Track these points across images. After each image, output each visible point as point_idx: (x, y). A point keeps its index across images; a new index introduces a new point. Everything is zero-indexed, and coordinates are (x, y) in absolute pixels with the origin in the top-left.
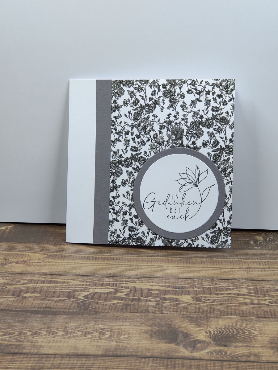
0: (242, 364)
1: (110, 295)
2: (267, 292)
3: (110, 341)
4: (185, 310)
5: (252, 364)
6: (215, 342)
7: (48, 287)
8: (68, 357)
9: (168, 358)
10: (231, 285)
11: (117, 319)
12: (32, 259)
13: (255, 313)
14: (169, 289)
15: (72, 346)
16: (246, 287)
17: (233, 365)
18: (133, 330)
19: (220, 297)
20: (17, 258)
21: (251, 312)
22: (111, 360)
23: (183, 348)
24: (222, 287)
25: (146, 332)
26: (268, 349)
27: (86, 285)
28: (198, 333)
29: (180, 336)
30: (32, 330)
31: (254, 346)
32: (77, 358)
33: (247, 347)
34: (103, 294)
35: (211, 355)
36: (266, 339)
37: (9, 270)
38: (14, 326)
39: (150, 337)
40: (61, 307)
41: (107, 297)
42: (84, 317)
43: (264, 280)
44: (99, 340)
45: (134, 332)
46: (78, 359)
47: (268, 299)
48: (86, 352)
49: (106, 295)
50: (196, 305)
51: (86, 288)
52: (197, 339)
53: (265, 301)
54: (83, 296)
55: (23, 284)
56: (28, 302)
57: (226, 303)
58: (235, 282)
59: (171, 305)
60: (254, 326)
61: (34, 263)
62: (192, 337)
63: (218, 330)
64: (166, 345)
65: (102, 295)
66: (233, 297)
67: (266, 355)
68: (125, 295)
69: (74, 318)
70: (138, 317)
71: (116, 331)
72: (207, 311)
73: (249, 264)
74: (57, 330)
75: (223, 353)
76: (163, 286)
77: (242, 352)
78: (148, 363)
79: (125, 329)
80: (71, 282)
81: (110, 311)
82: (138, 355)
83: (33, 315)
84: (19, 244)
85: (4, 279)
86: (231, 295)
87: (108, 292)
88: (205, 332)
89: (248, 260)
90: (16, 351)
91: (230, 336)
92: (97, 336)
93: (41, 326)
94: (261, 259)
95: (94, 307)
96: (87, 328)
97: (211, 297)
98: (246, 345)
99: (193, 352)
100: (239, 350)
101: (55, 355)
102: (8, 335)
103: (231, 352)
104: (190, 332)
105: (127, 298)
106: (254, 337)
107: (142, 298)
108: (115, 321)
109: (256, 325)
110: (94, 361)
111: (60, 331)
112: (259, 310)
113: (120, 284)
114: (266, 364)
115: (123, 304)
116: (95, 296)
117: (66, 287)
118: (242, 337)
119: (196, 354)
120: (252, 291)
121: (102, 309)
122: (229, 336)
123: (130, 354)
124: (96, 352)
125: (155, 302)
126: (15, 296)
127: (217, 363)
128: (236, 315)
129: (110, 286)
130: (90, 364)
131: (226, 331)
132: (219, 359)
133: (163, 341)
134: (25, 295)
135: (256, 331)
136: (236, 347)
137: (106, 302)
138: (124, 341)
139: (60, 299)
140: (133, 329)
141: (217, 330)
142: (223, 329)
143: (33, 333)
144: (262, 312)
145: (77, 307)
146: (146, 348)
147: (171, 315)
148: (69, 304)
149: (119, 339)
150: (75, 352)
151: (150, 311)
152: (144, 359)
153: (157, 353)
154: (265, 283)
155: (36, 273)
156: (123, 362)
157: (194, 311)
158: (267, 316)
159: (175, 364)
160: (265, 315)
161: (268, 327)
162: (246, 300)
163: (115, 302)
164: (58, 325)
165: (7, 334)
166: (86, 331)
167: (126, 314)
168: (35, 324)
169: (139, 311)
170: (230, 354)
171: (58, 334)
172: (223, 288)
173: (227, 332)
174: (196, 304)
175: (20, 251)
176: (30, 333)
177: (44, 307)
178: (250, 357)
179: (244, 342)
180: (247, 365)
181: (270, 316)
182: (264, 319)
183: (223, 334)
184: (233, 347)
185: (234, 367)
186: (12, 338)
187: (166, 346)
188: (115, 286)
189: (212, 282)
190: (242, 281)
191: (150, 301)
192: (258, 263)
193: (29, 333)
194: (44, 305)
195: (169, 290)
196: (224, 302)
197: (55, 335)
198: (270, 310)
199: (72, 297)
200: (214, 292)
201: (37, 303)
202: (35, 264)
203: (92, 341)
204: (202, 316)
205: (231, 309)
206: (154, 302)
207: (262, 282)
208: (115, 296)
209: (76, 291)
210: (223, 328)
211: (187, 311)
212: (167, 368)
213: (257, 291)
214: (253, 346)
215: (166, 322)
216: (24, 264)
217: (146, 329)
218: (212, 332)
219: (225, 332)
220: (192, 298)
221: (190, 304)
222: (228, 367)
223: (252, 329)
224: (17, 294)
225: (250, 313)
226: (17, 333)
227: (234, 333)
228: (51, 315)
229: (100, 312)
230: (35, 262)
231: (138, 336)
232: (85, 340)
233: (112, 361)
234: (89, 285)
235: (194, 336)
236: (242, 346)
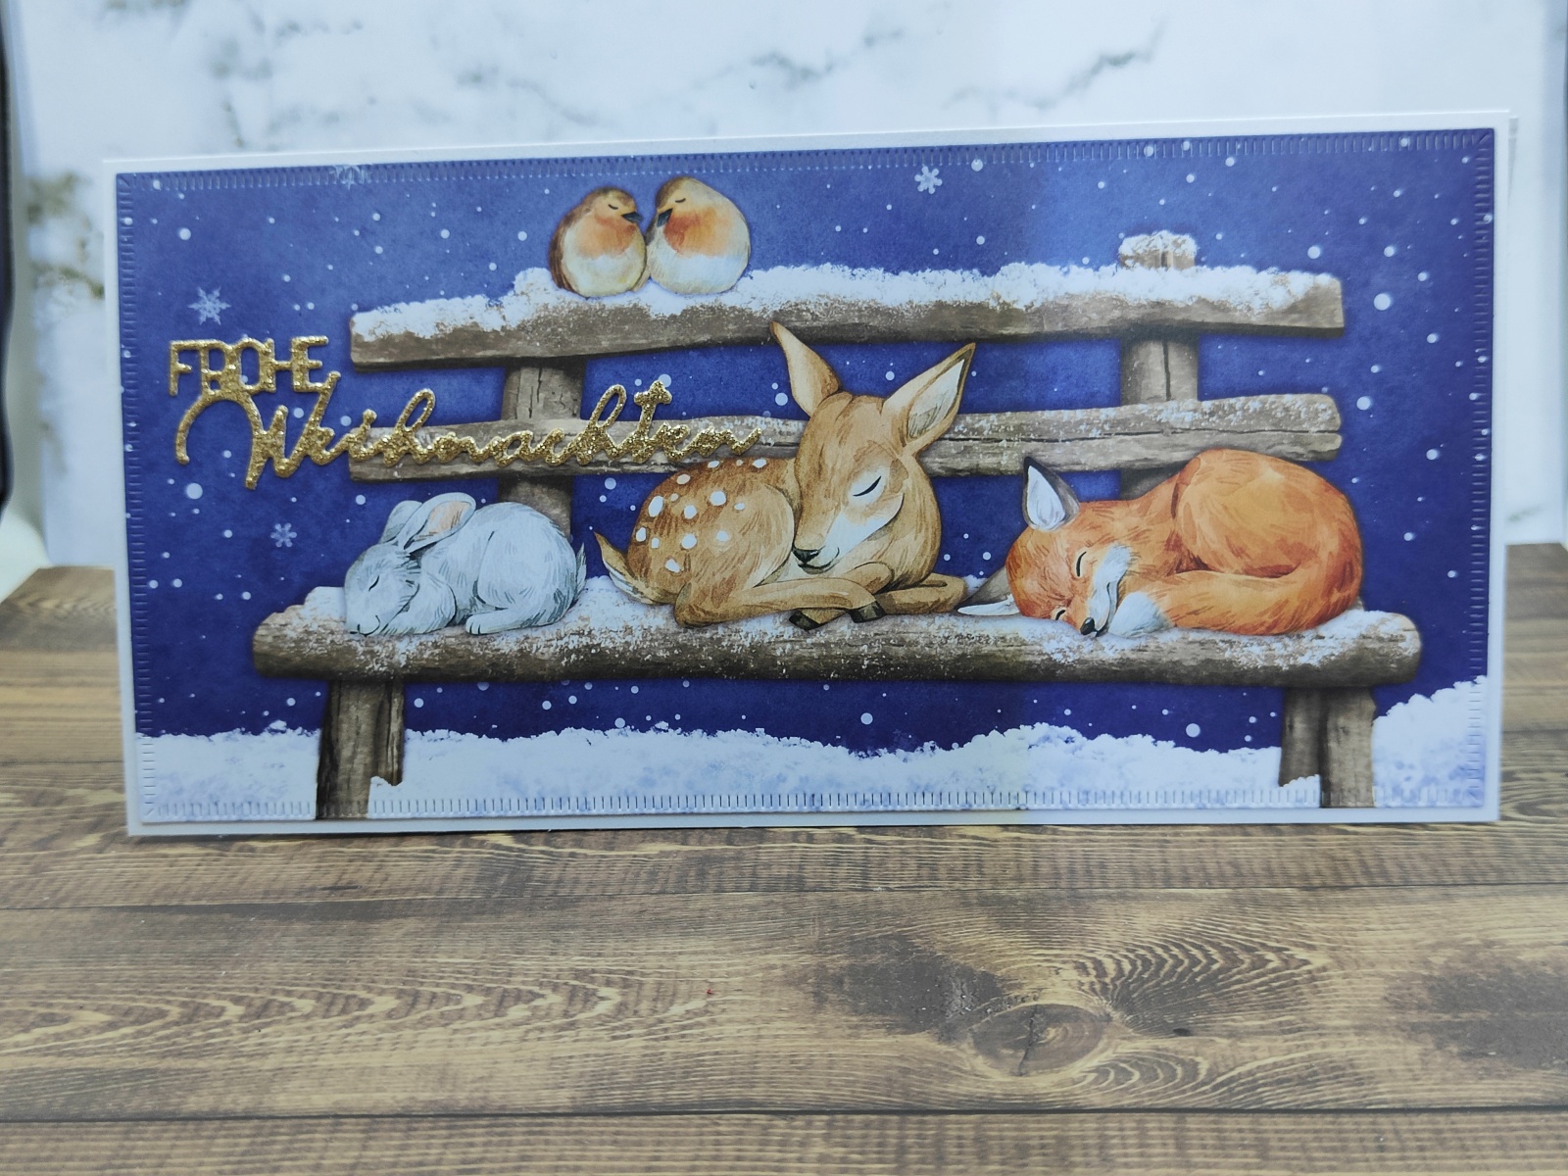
0: (1283, 1122)
3: (618, 1033)
5: (1333, 1123)
6: (1130, 1012)
8: (402, 1124)
9: (906, 1111)
11: (661, 924)
13: (1294, 870)
15: (429, 1067)
17: (1236, 1135)
18: (729, 975)
21: (1274, 865)
22: (617, 1133)
23: (976, 1055)
25: (793, 980)
26: (1392, 1039)
28: (1040, 975)
29: (959, 992)
30: (252, 995)
31: (1323, 1027)
32: (444, 1132)
33: (1290, 1031)
35: (1118, 1082)
36: (1371, 990)
38: (174, 979)
39: (811, 1002)
42: (508, 924)
44: (562, 1028)
45: (736, 980)
46: (450, 1136)
48: (496, 1097)
52: (1040, 1002)
60: (1300, 928)
62: (1017, 994)
63: (1137, 956)
64: (890, 1040)
67: (1390, 1071)
69: (459, 927)
70: (753, 908)
71: (650, 980)
74: (369, 990)
75: (1179, 1070)
77: (1270, 1061)
78: (804, 1144)
79: (693, 967)
81: (626, 888)
82: (751, 1103)
83: (269, 924)
88: (1076, 968)
90: (149, 1105)
91: (1198, 979)
92: (558, 1009)
93: (296, 972)
96: (510, 975)
98: (1280, 1024)
99: (1026, 1074)
100: (1254, 1049)
101: (337, 1117)
102: (133, 1023)
103: (1215, 1064)
104: (1004, 970)
106: (1314, 979)
108: (647, 936)
109: (1311, 923)
110: (528, 1143)
111: (382, 992)
114: (1400, 1119)
115: (689, 858)
118: (1257, 981)
119: (1043, 1084)
121: (592, 885)
122: (1192, 980)
123: (711, 1095)
124: (545, 1093)
127: (1152, 1122)
128: (1207, 882)
130: (505, 1160)
131: (1174, 957)
132: (1163, 1102)
133: (877, 1020)
135: (1314, 953)
136: (1233, 1034)
138: (684, 1028)
140: (729, 965)
141: (1131, 956)
142: (1159, 951)
143: (253, 1010)
144: (1323, 863)
146: (792, 1058)
147: (910, 896)
149: (661, 1021)
150: (441, 1096)
151: (810, 883)
152: (781, 1123)
153: (849, 1083)
156: (678, 1143)
158: (1349, 882)
159: (939, 1142)
160: (1337, 874)
161: (1369, 930)
164: (377, 963)
165: (131, 1019)
166: (505, 990)
167: (703, 901)
168: (272, 967)
169: (762, 883)
170: (1212, 1073)
171: (370, 1010)
173: (1182, 962)
176: (239, 1010)
178: (1315, 1084)
179: (1270, 1007)
180: (1306, 1131)
181: (1363, 881)
182: (1341, 895)
183: (1162, 973)
184: (1220, 1036)
185: (1244, 1147)
186: (149, 1039)
187: (890, 1046)
193: (234, 1011)
197: (357, 1013)
198: (1358, 852)
203: (531, 1035)
204: (1054, 891)
210: (1157, 945)
212: (901, 1165)
214: (1317, 1028)
215: (888, 930)
217: (793, 965)
218: (1110, 966)
219: (1171, 961)
222: (1215, 1147)
223: (1296, 945)
225: (1269, 870)
226: (175, 1012)
227: (1215, 967)
228: (352, 923)
229: (580, 898)
231: (751, 1002)
232: (497, 1035)
233: (620, 1138)
235: (1025, 991)
236: (1262, 1027)
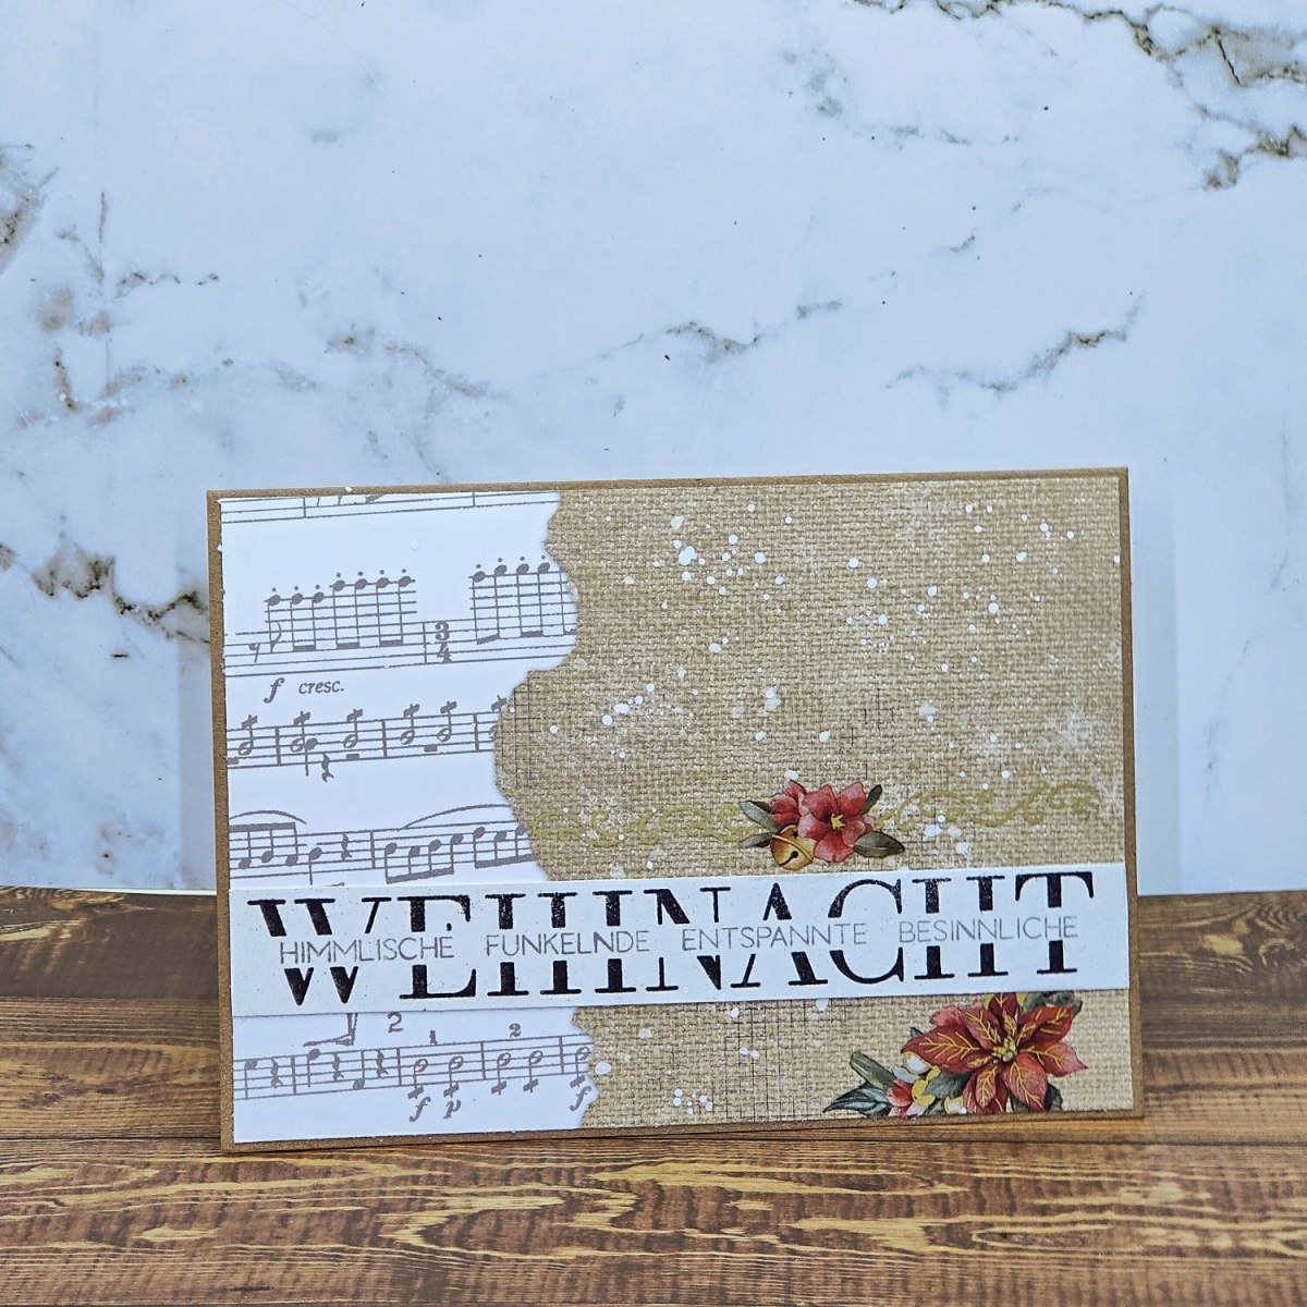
1: (545, 1224)
2: (1274, 1196)
4: (897, 1285)
7: (255, 1196)
10: (1105, 1168)
12: (177, 1073)
14: (816, 1190)
16: (1176, 1175)
19: (1058, 1224)
20: (108, 1068)
24: (1064, 1178)
27: (430, 1180)
34: (510, 1217)
37: (71, 1125)
40: (318, 1286)
41: (530, 1232)
43: (1256, 1143)
47: (1278, 1231)
49: (525, 1224)
50: (945, 1261)
51: (430, 1193)
53: (1268, 1238)
54: (418, 1233)
55: (137, 1185)
56: (163, 1267)
57: (1085, 1253)
58: (1123, 1155)
59: (828, 1265)
61: (185, 1090)
65: (505, 1226)
66: (1119, 1223)
68: (614, 1221)
72: (998, 1290)
73: (1186, 1073)
76: (787, 1178)
80: (359, 1170)
84: (113, 1004)
85: (50, 1166)
86: (1109, 1215)
87: (533, 1212)
89: (1179, 1052)
94: (1235, 1045)
95: (471, 1280)
97: (1014, 1224)
105: (622, 1235)
107: (695, 1234)
112: (1241, 1279)
113: (589, 1170)
116: (473, 1232)
117: (340, 1195)
120: (1204, 1195)
125: (758, 1250)
126: (99, 1241)
129: (545, 1180)
134: (149, 1236)
137: (528, 1257)
139: (313, 1247)
145: (393, 1283)
148: (355, 1270)
154: (1262, 1155)
155: (198, 1132)
157: (936, 1291)
162: (1179, 1234)
163: (570, 1253)
172: (1067, 1183)
174: (944, 1258)
175: (118, 1036)
177: (236, 1289)
188: (564, 1181)
189: (1015, 1156)
190: (1151, 1149)
191: (732, 1246)
192: (1225, 1067)
194: (239, 1280)
195: (819, 1196)
196: (1074, 1245)
199: (366, 1237)
200: (1028, 1201)
201: (204, 1270)
202: (193, 1093)
205: (1111, 1277)
206: (748, 1251)
207: (1248, 1150)
208: (566, 1228)
209: (385, 1207)
211: (907, 1291)
213: (1228, 1192)
216: (140, 1095)
220: (926, 1229)
221: (919, 1258)
224: (112, 1231)
230: (191, 1085)
234: (446, 1181)
